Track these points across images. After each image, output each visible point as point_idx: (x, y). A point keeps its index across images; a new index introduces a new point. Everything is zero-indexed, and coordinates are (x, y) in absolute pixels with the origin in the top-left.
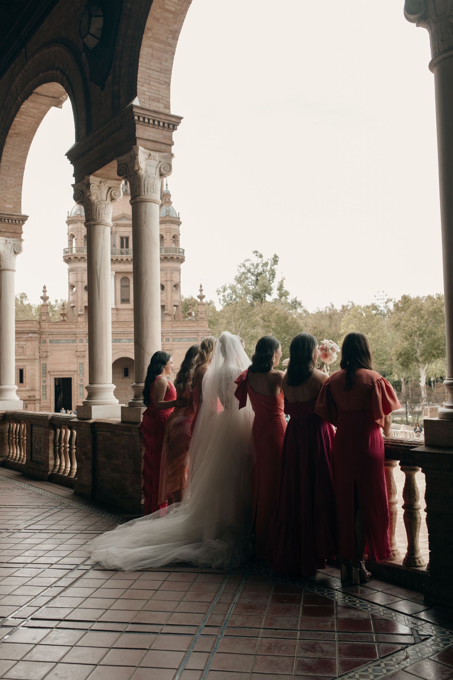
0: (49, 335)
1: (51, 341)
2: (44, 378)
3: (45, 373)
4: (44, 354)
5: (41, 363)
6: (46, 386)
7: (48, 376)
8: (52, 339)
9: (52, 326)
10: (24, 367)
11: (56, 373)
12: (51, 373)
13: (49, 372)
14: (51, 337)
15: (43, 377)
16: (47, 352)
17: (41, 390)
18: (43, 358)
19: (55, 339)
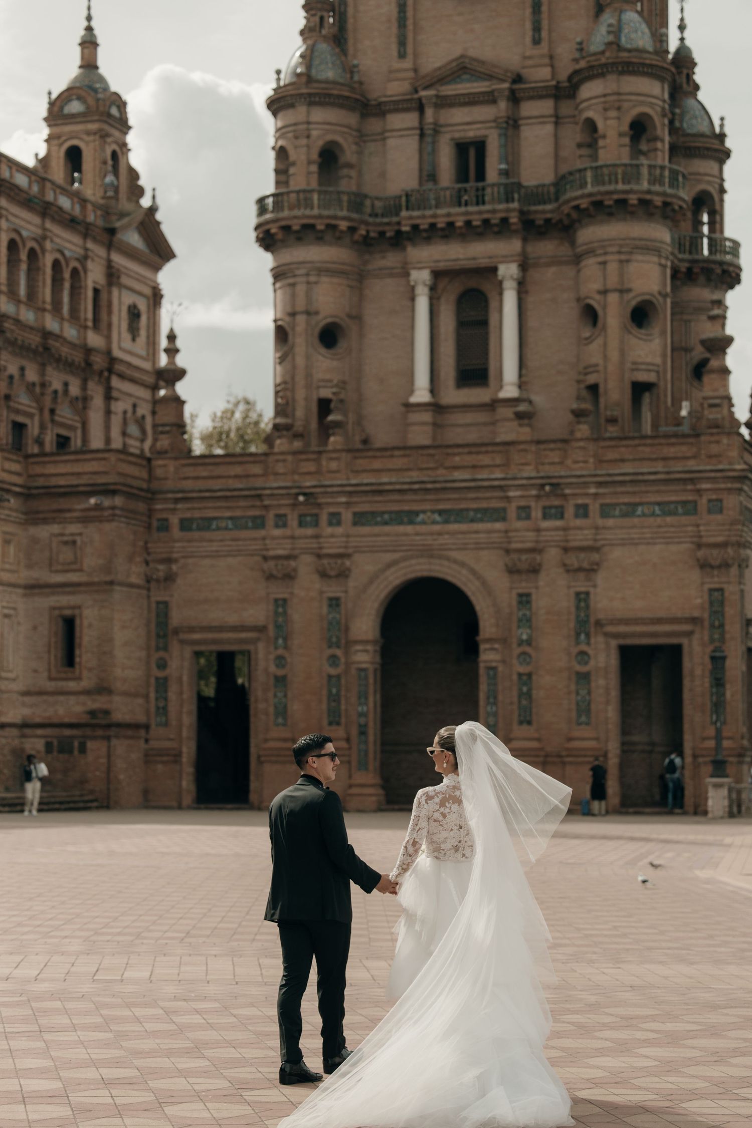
0: (177, 501)
1: (185, 525)
2: (161, 654)
3: (165, 636)
4: (161, 567)
5: (153, 599)
6: (166, 679)
7: (175, 648)
8: (188, 515)
9: (190, 471)
10: (77, 612)
11: (196, 636)
12: (183, 636)
13: (176, 631)
14: (184, 511)
15: (158, 649)
16: (169, 561)
17: (152, 695)
18: (158, 581)
19: (197, 514)
